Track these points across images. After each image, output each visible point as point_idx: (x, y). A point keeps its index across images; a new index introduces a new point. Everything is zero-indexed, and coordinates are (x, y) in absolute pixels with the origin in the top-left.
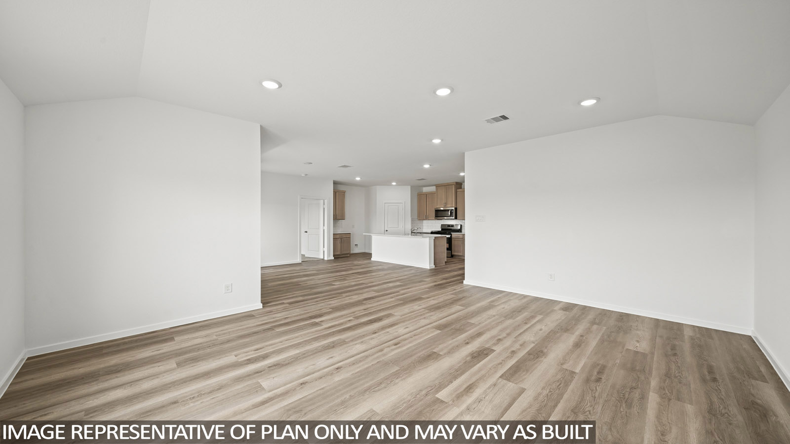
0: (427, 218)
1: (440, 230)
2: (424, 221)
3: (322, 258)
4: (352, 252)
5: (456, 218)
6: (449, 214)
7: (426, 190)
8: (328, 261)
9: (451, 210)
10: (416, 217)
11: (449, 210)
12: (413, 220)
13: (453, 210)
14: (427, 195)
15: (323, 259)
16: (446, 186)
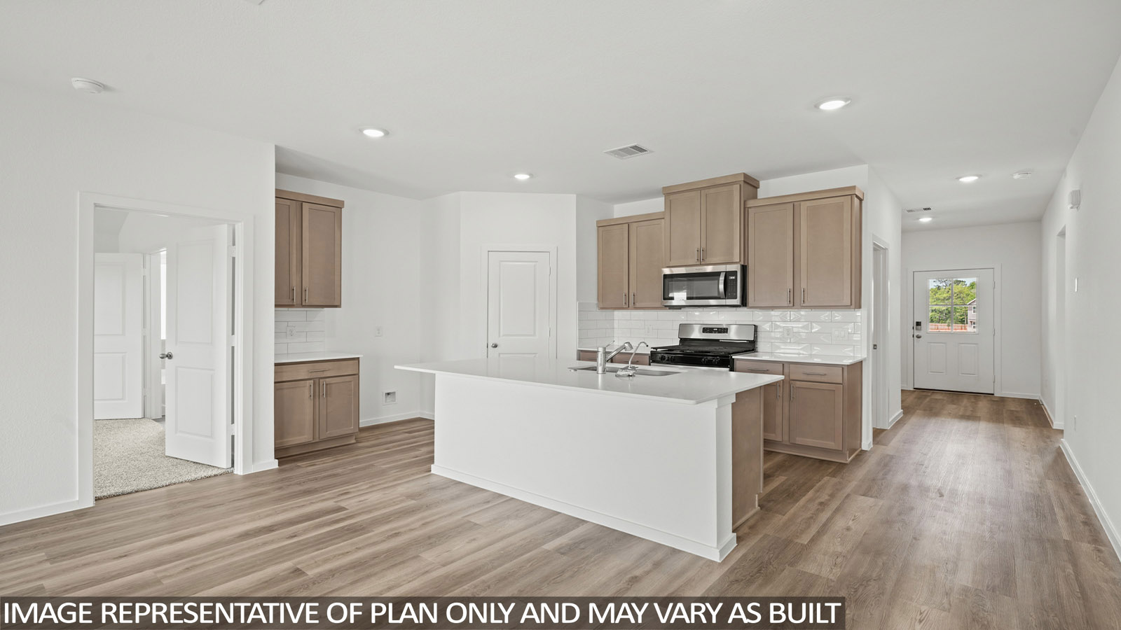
0: (629, 303)
1: (677, 343)
2: (618, 314)
3: (224, 464)
4: (364, 421)
5: (744, 303)
6: (721, 287)
7: (621, 211)
8: (253, 479)
9: (728, 274)
10: (593, 299)
11: (717, 274)
12: (582, 309)
13: (734, 273)
14: (633, 227)
15: (229, 473)
16: (708, 190)
